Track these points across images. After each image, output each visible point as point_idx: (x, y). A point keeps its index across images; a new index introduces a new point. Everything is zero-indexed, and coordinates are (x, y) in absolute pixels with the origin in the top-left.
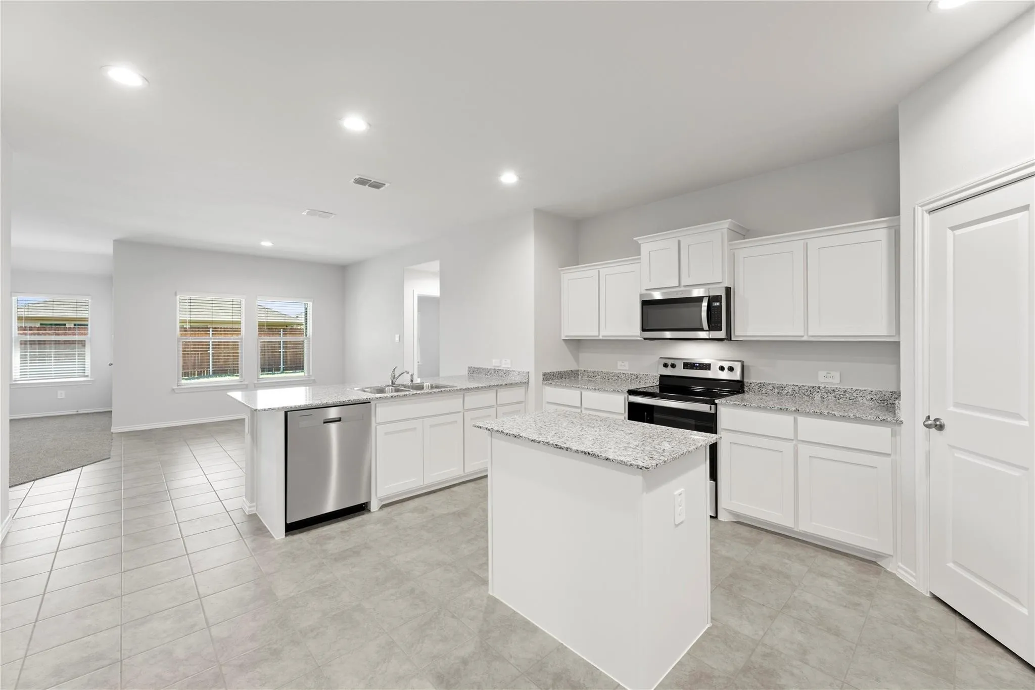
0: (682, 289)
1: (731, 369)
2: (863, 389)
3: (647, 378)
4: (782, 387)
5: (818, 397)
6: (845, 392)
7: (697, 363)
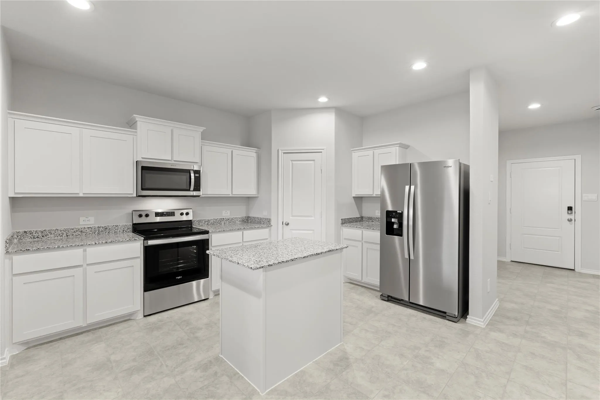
0: (173, 162)
1: (187, 214)
2: (237, 217)
3: (117, 228)
4: (209, 221)
5: (223, 224)
6: (232, 219)
7: (165, 212)
